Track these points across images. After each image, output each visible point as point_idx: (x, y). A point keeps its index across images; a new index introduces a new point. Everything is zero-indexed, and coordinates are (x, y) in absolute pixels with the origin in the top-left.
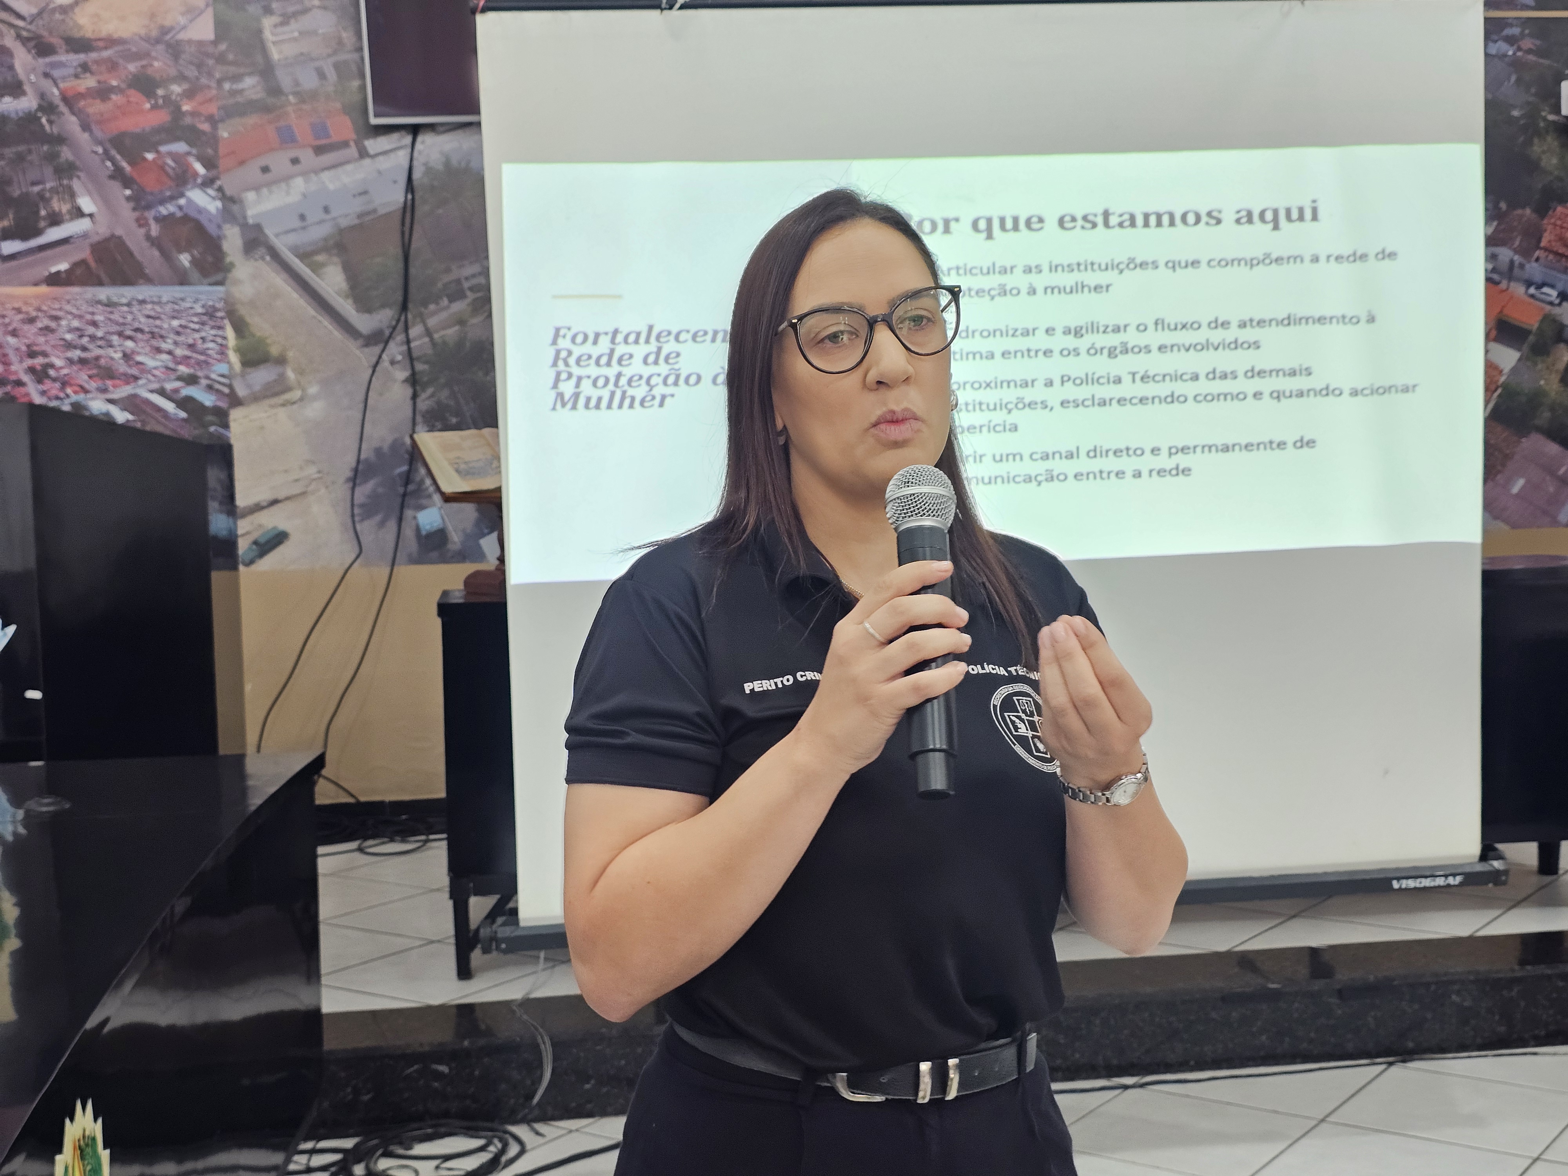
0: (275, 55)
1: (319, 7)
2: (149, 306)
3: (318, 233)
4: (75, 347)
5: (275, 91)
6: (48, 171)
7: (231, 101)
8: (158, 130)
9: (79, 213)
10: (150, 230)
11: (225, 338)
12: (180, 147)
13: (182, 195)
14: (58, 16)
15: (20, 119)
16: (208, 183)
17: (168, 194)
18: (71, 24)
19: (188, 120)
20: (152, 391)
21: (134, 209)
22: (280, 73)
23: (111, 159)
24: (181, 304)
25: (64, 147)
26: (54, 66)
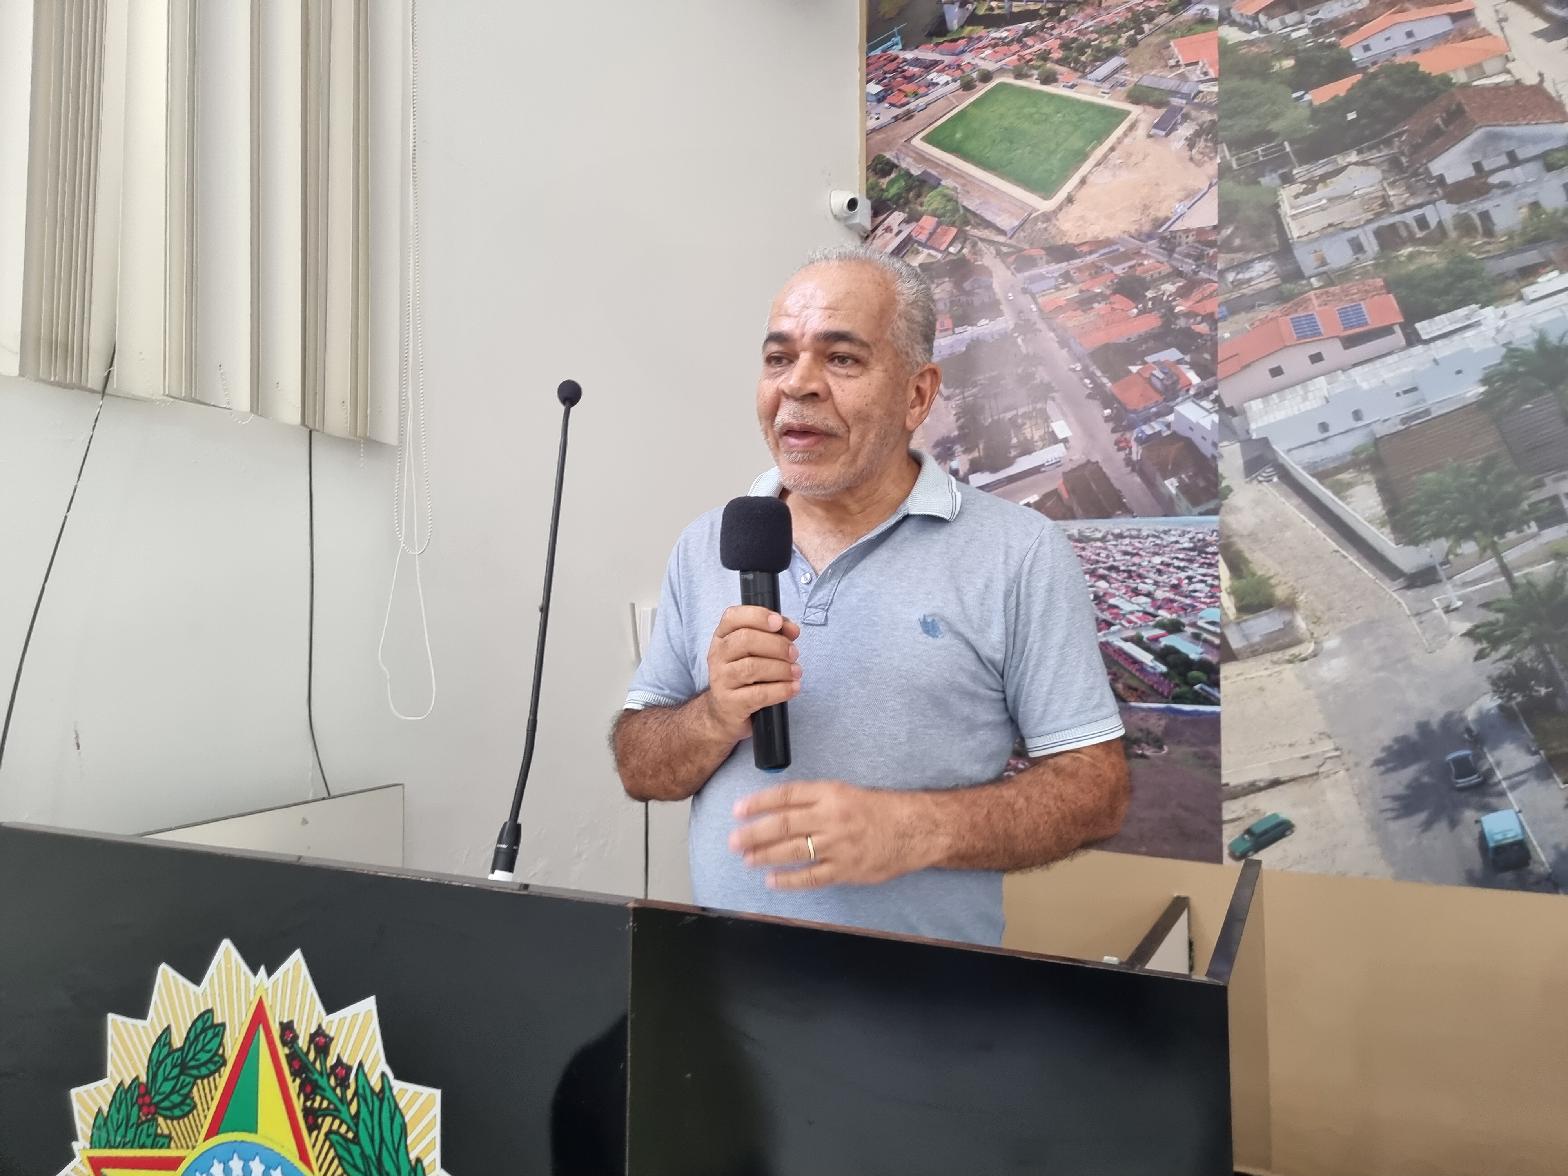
0: (1294, 231)
1: (1357, 164)
2: (1127, 541)
3: (1343, 446)
5: (1297, 274)
6: (1022, 395)
7: (1236, 294)
8: (1144, 339)
9: (1053, 439)
10: (1130, 453)
11: (1217, 578)
12: (1172, 354)
13: (1171, 411)
14: (1040, 225)
15: (997, 341)
16: (1202, 394)
17: (1154, 410)
18: (1054, 231)
19: (1182, 323)
20: (1127, 640)
21: (1114, 431)
22: (1298, 253)
23: (1091, 376)
24: (1166, 537)
25: (1040, 368)
26: (1033, 280)
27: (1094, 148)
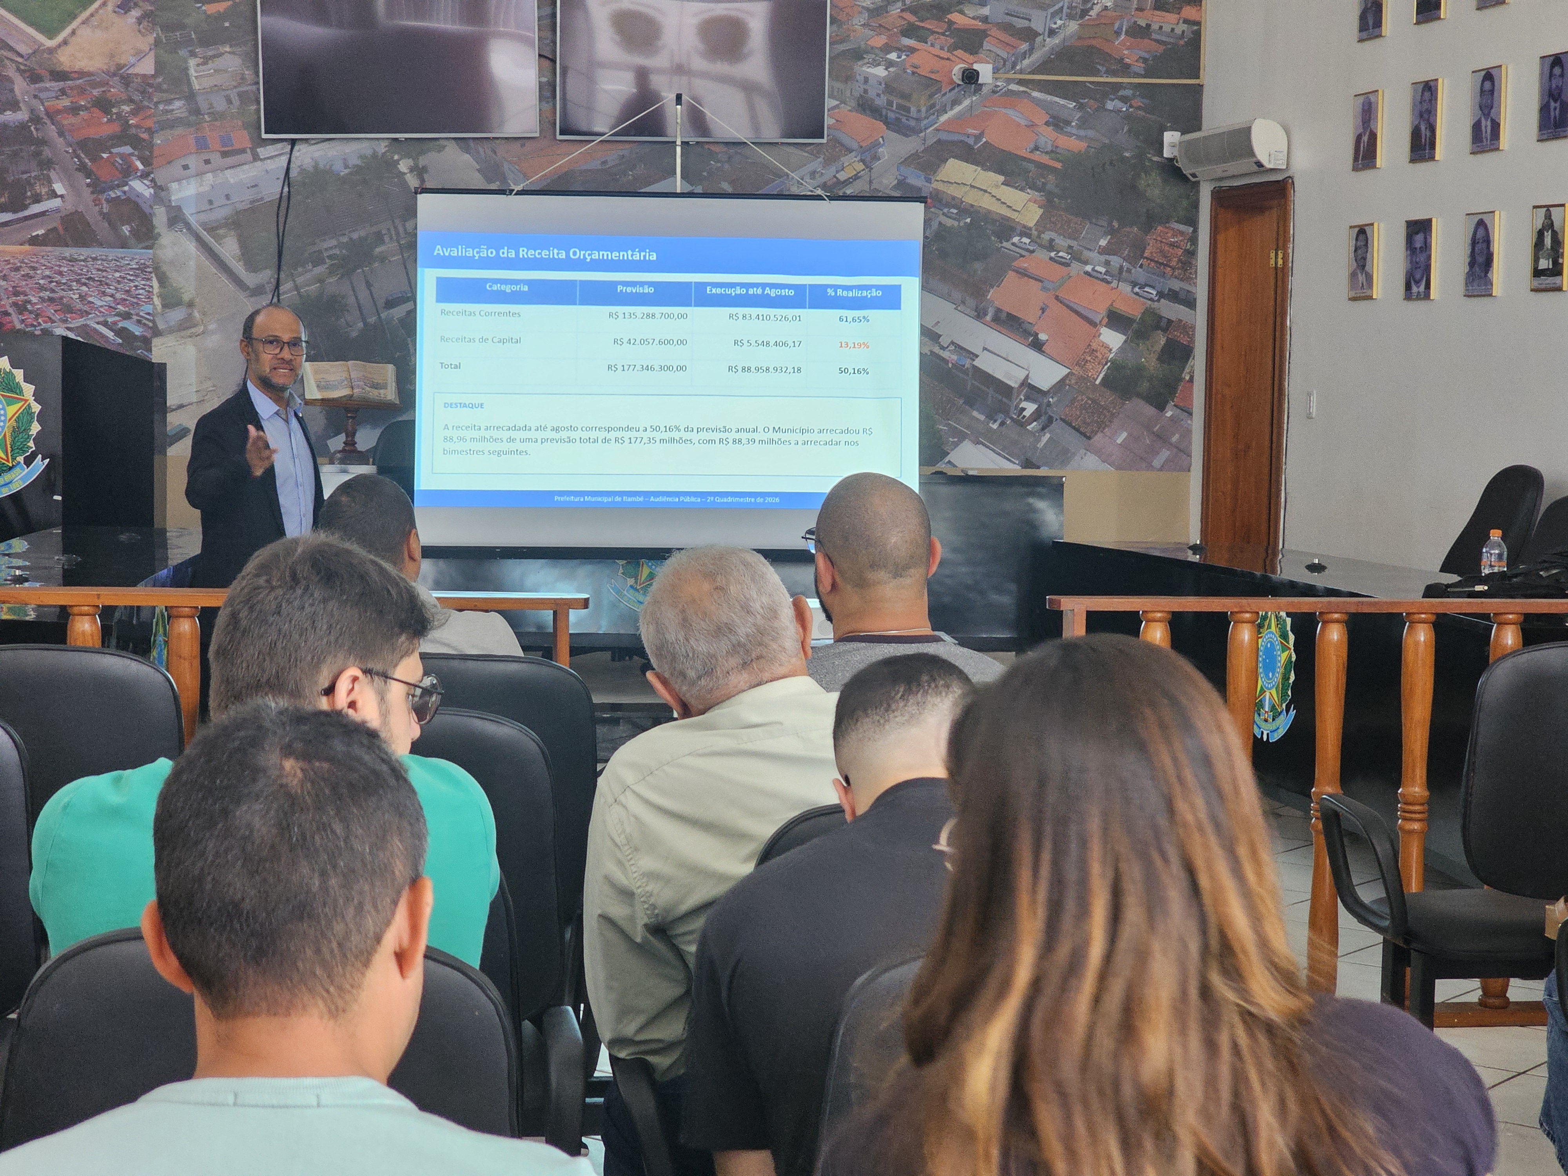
0: (196, 86)
1: (229, 53)
2: (100, 262)
3: (220, 214)
4: (46, 290)
5: (197, 112)
6: (34, 164)
7: (164, 118)
8: (111, 138)
9: (54, 195)
10: (102, 208)
11: (152, 287)
12: (127, 149)
13: (126, 184)
14: (45, 55)
15: (17, 126)
16: (145, 176)
17: (116, 182)
18: (55, 61)
19: (133, 131)
20: (98, 323)
21: (92, 193)
22: (199, 99)
23: (78, 157)
24: (122, 261)
25: (46, 148)
26: (41, 90)
27: (81, 12)
